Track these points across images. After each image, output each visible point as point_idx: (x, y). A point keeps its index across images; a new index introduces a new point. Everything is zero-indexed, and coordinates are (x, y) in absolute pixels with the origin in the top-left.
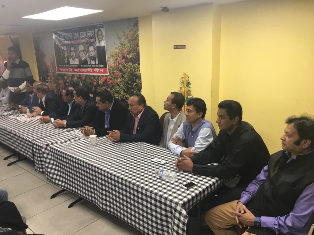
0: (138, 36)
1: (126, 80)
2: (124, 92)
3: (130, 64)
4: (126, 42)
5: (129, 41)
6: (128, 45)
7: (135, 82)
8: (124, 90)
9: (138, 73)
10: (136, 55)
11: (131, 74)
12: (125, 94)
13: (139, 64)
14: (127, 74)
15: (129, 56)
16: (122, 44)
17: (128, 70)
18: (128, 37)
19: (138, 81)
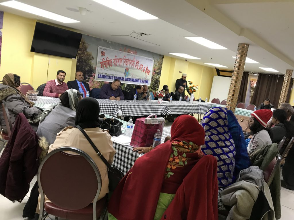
0: (162, 63)
1: (153, 83)
2: (152, 88)
3: (157, 75)
4: (157, 64)
5: (158, 65)
6: (158, 66)
7: (157, 83)
8: (152, 87)
9: (159, 79)
10: (160, 71)
11: (156, 80)
12: (152, 89)
13: (160, 76)
14: (154, 80)
15: (157, 71)
16: (155, 65)
17: (155, 78)
18: (158, 62)
19: (158, 83)
